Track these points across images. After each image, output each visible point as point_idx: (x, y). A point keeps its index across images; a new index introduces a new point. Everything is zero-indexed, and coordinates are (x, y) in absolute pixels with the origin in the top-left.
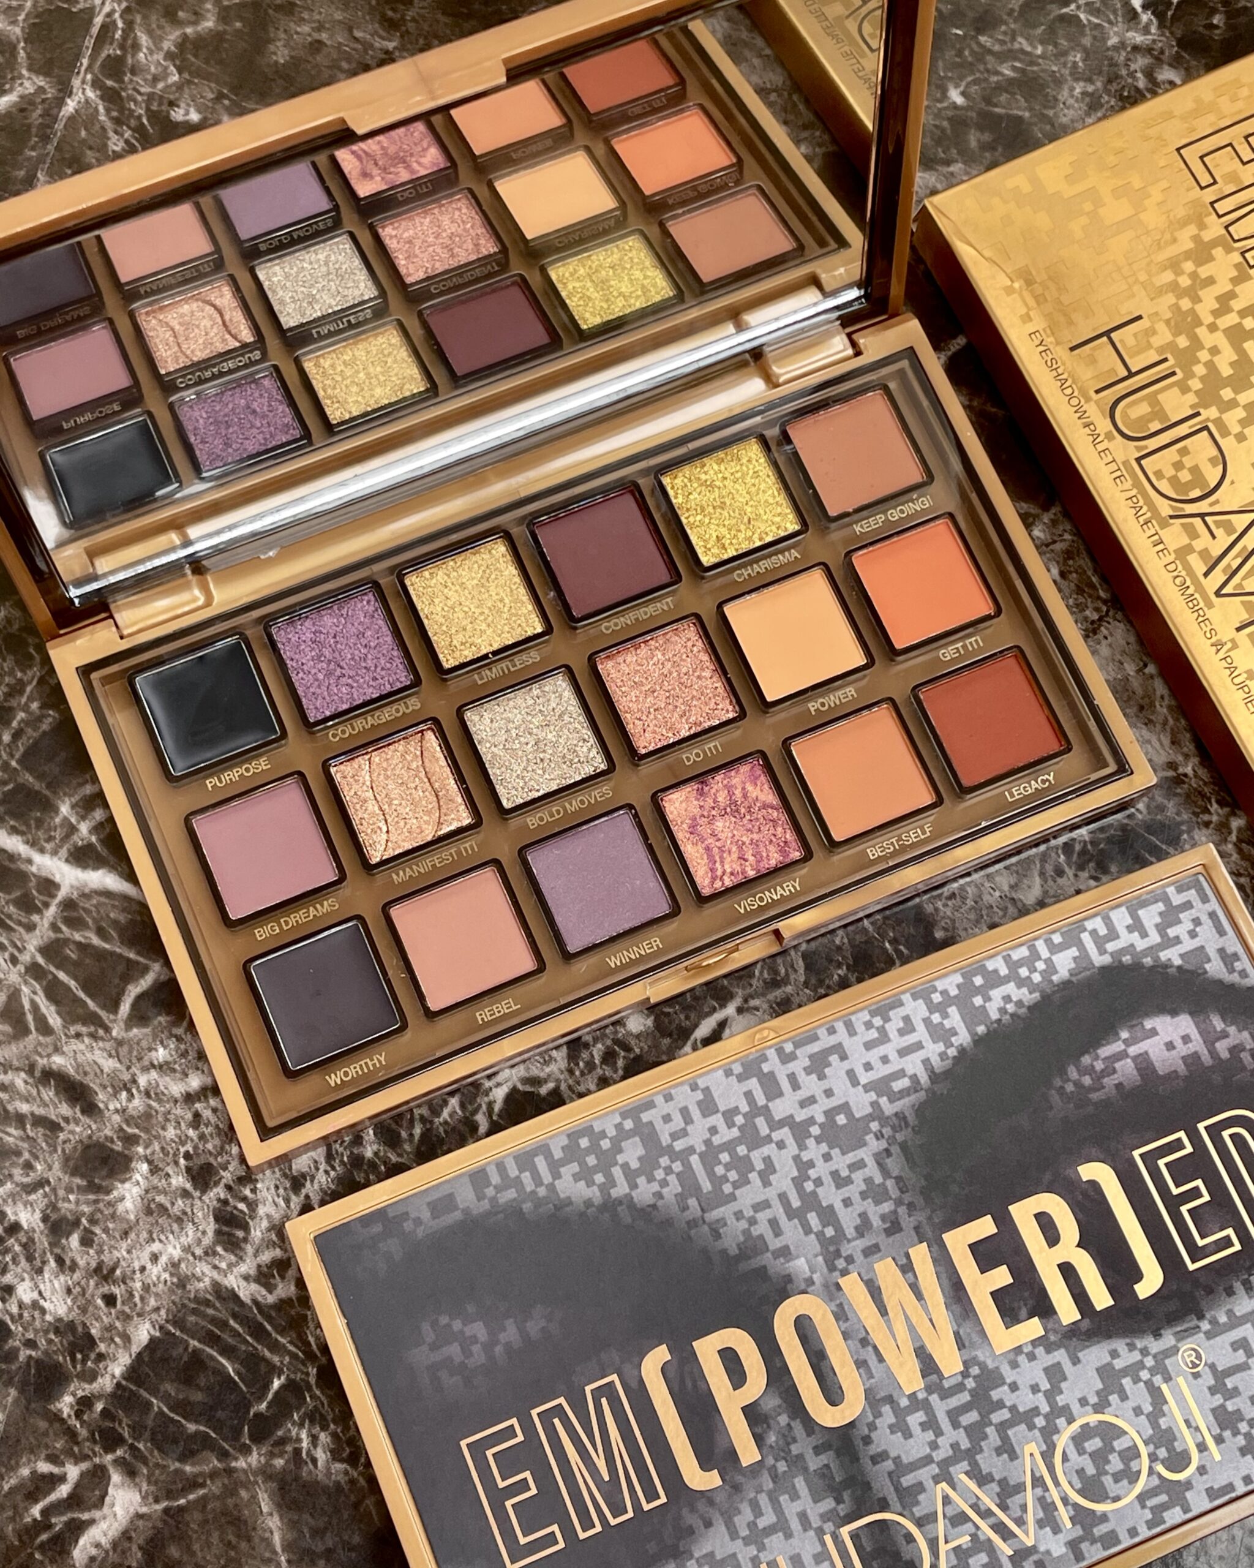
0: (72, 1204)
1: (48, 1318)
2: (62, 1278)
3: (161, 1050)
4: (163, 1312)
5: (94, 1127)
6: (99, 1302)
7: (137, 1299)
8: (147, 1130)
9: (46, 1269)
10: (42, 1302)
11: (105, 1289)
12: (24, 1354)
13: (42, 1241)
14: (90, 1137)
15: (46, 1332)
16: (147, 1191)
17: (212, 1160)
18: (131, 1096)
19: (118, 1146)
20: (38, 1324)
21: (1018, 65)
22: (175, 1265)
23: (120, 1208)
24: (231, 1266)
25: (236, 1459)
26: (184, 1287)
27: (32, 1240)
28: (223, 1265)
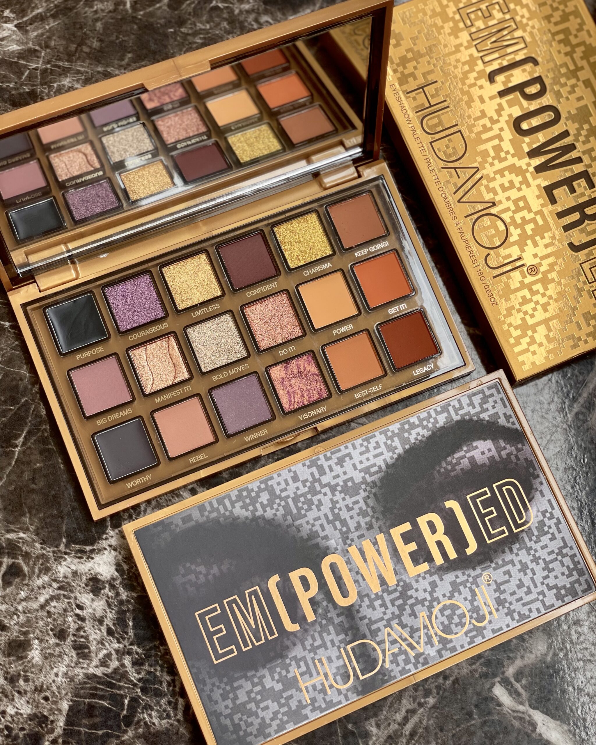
0: (14, 668)
1: (25, 716)
2: (23, 698)
3: (22, 592)
4: (69, 694)
5: (9, 634)
6: (42, 701)
7: (57, 694)
8: (31, 627)
9: (15, 698)
10: (19, 711)
11: (43, 695)
12: (21, 734)
13: (8, 688)
14: (9, 639)
15: (26, 722)
16: (42, 650)
17: (63, 627)
18: (18, 616)
19: (22, 638)
20: (21, 720)
21: (202, 36)
22: (66, 674)
23: (34, 662)
24: (88, 665)
25: (123, 736)
26: (73, 681)
27: (4, 689)
28: (85, 666)
